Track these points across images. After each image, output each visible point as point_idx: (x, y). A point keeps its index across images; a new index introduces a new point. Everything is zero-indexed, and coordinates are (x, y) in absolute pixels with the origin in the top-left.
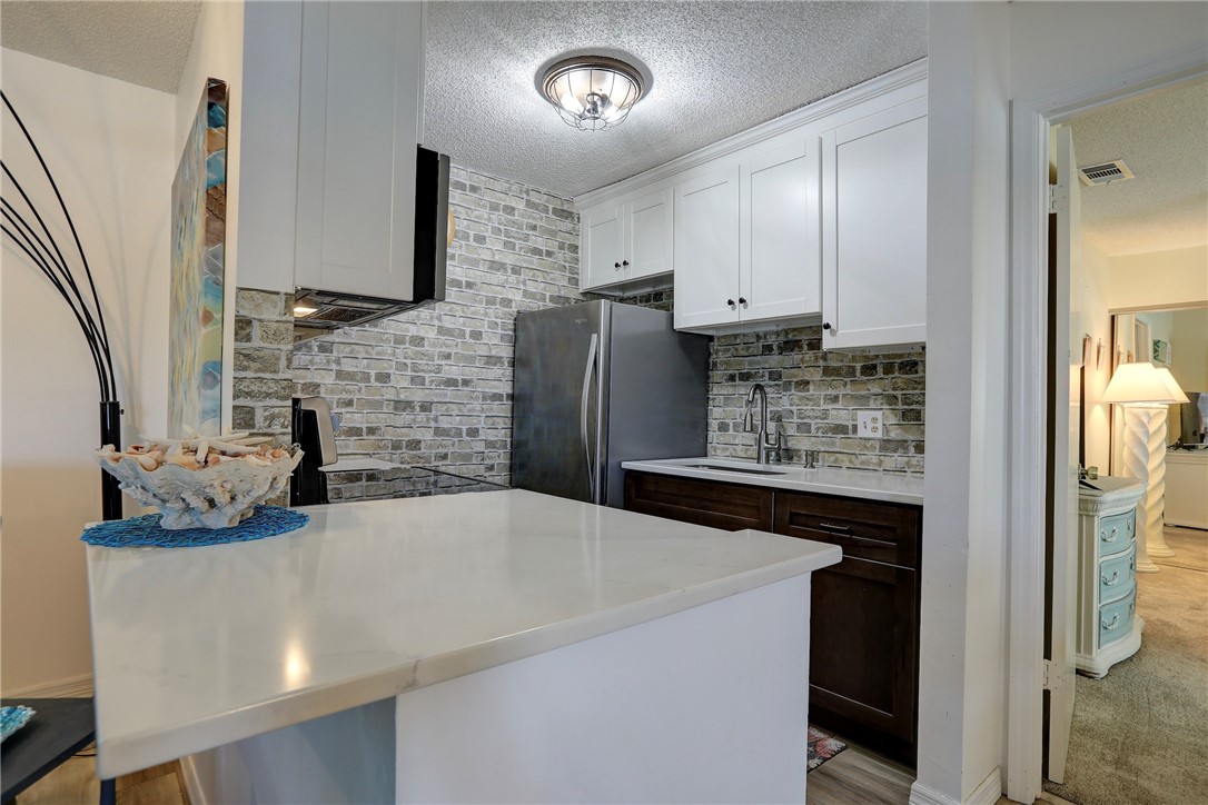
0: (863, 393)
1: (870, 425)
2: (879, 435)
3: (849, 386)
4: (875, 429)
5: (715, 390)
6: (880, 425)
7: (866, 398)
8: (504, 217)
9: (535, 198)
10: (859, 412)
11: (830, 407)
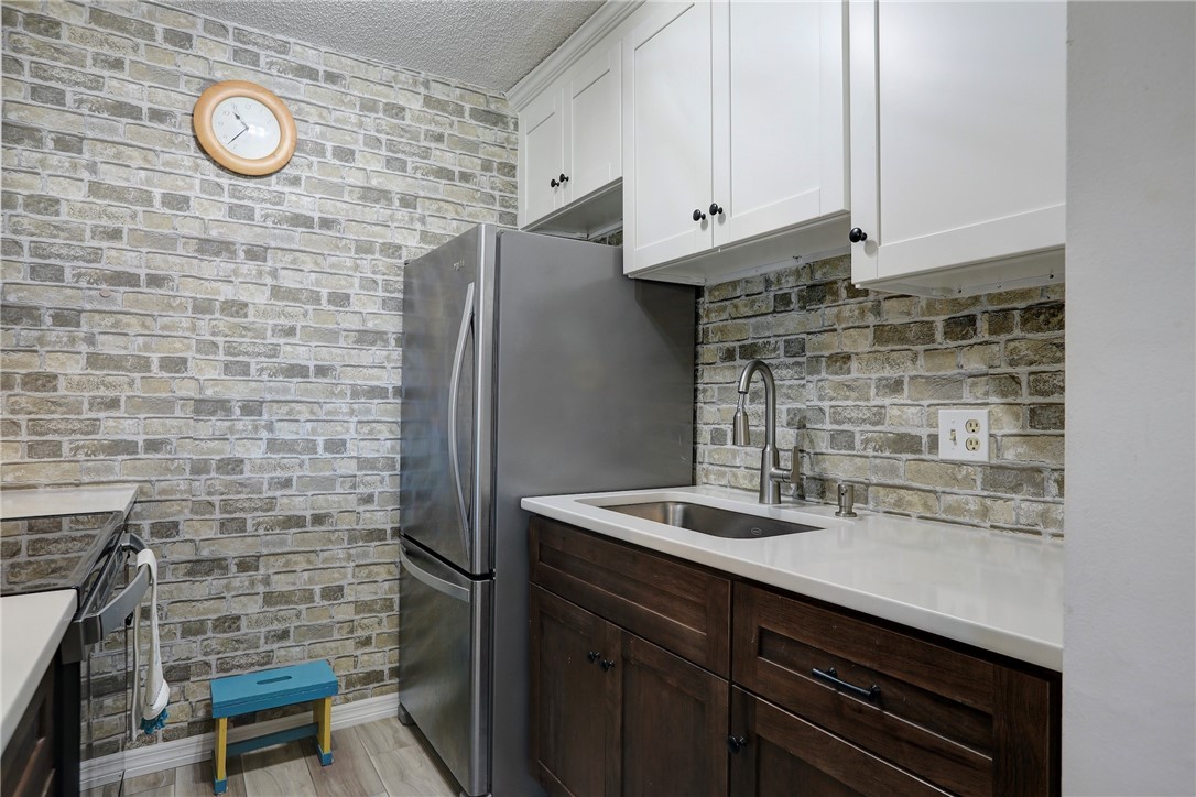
0: (949, 373)
1: (963, 435)
2: (981, 455)
3: (921, 361)
4: (972, 445)
5: (706, 376)
6: (982, 435)
7: (956, 382)
8: (387, 121)
9: (438, 92)
10: (942, 412)
11: (887, 401)
